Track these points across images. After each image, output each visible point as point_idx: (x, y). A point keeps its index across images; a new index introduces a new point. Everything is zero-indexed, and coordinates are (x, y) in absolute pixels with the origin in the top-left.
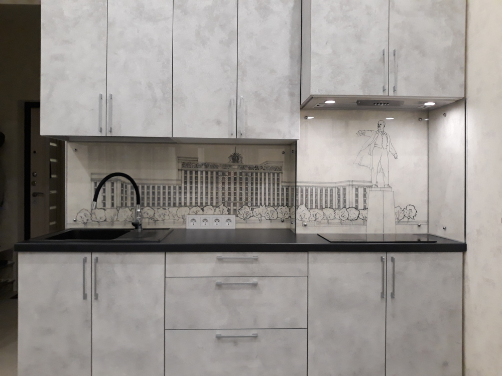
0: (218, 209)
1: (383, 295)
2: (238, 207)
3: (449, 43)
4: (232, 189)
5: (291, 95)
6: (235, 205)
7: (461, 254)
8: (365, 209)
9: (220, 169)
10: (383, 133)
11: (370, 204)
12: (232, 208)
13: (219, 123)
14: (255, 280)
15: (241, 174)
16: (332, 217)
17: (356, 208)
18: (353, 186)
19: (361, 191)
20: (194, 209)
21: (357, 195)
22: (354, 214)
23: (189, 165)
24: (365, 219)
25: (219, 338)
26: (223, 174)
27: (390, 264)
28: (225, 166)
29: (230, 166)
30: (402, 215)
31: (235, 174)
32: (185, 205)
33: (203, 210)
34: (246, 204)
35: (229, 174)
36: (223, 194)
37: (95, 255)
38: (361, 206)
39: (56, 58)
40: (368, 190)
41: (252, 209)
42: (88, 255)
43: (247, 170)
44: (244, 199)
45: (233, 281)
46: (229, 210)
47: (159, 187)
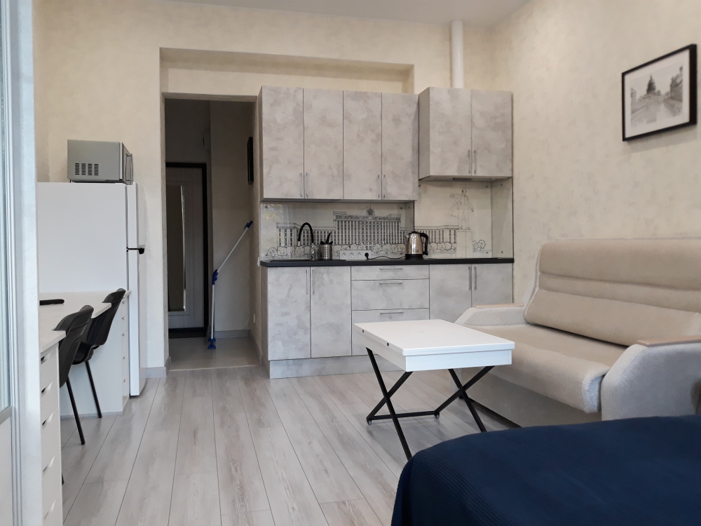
0: (359, 247)
1: (470, 288)
2: (372, 245)
3: (503, 146)
4: (369, 233)
5: (413, 173)
6: (370, 243)
7: (511, 264)
8: (455, 243)
9: (360, 219)
10: (465, 196)
11: (458, 241)
12: (369, 245)
13: (371, 190)
14: (400, 281)
15: (374, 222)
16: (436, 248)
17: (450, 242)
18: (448, 228)
19: (452, 231)
20: (345, 247)
21: (450, 234)
22: (448, 246)
23: (340, 217)
24: (455, 249)
25: (381, 314)
26: (363, 223)
27: (473, 271)
28: (364, 217)
29: (367, 217)
30: (476, 247)
31: (370, 222)
32: (339, 244)
33: (350, 247)
34: (378, 243)
35: (367, 223)
36: (363, 236)
37: (312, 268)
38: (453, 241)
39: (272, 149)
40: (457, 231)
41: (382, 246)
42: (308, 269)
43: (378, 220)
44: (376, 240)
45: (388, 282)
46: (367, 247)
47: (321, 232)
